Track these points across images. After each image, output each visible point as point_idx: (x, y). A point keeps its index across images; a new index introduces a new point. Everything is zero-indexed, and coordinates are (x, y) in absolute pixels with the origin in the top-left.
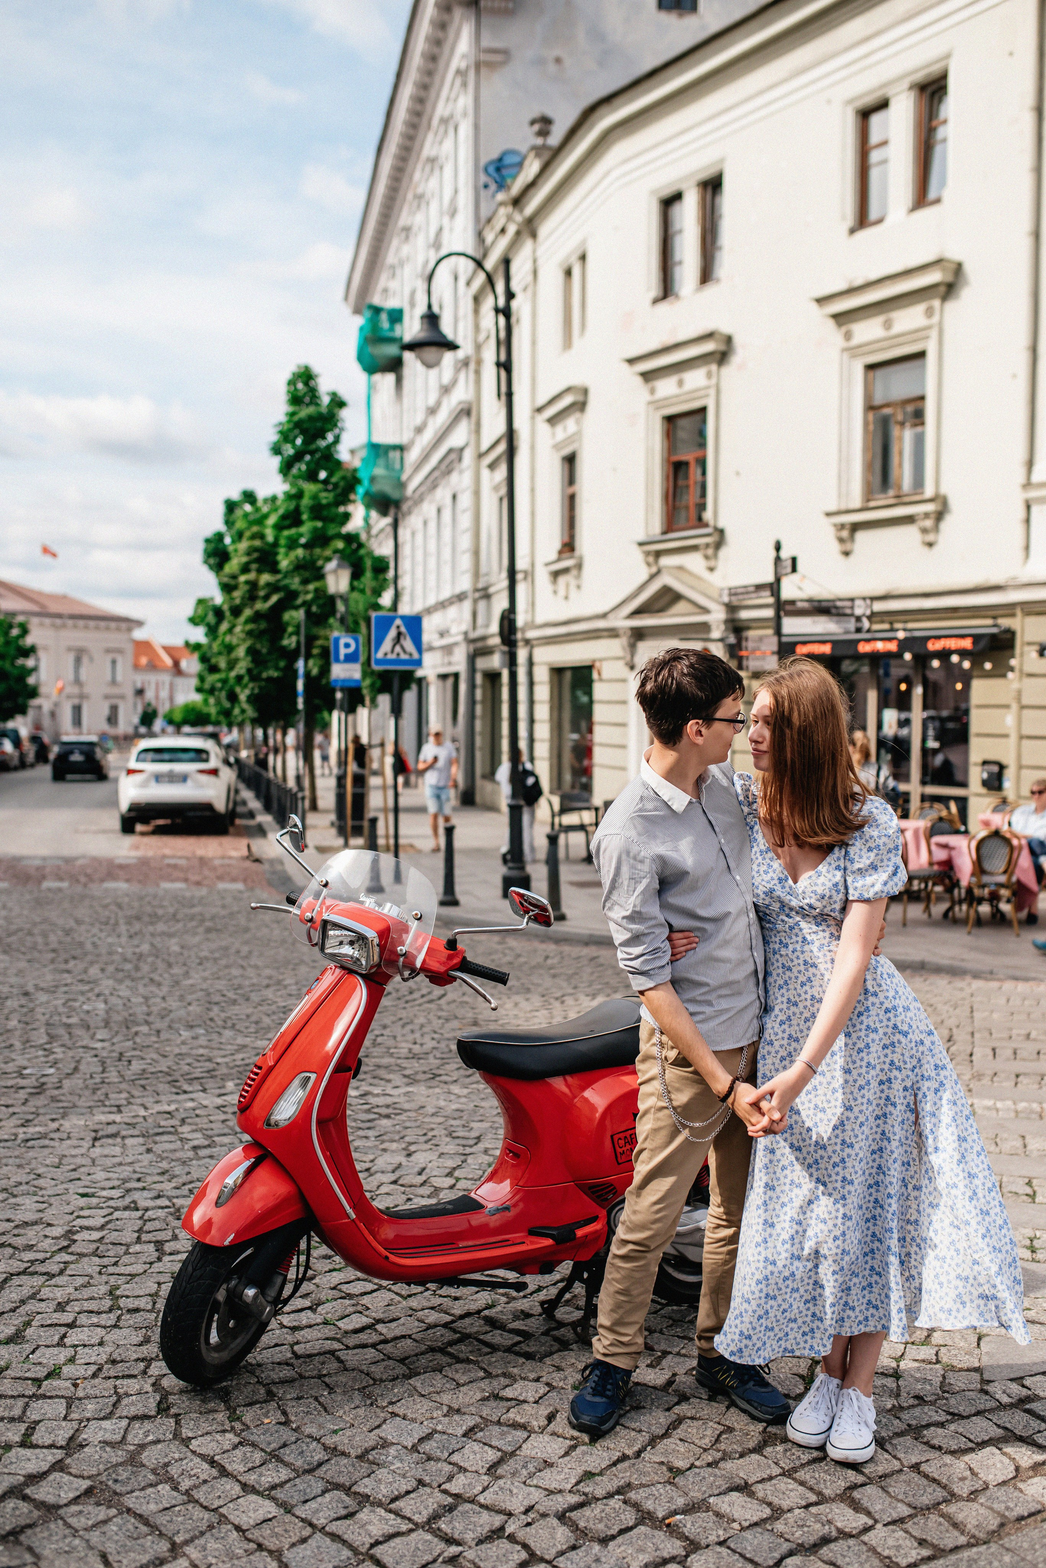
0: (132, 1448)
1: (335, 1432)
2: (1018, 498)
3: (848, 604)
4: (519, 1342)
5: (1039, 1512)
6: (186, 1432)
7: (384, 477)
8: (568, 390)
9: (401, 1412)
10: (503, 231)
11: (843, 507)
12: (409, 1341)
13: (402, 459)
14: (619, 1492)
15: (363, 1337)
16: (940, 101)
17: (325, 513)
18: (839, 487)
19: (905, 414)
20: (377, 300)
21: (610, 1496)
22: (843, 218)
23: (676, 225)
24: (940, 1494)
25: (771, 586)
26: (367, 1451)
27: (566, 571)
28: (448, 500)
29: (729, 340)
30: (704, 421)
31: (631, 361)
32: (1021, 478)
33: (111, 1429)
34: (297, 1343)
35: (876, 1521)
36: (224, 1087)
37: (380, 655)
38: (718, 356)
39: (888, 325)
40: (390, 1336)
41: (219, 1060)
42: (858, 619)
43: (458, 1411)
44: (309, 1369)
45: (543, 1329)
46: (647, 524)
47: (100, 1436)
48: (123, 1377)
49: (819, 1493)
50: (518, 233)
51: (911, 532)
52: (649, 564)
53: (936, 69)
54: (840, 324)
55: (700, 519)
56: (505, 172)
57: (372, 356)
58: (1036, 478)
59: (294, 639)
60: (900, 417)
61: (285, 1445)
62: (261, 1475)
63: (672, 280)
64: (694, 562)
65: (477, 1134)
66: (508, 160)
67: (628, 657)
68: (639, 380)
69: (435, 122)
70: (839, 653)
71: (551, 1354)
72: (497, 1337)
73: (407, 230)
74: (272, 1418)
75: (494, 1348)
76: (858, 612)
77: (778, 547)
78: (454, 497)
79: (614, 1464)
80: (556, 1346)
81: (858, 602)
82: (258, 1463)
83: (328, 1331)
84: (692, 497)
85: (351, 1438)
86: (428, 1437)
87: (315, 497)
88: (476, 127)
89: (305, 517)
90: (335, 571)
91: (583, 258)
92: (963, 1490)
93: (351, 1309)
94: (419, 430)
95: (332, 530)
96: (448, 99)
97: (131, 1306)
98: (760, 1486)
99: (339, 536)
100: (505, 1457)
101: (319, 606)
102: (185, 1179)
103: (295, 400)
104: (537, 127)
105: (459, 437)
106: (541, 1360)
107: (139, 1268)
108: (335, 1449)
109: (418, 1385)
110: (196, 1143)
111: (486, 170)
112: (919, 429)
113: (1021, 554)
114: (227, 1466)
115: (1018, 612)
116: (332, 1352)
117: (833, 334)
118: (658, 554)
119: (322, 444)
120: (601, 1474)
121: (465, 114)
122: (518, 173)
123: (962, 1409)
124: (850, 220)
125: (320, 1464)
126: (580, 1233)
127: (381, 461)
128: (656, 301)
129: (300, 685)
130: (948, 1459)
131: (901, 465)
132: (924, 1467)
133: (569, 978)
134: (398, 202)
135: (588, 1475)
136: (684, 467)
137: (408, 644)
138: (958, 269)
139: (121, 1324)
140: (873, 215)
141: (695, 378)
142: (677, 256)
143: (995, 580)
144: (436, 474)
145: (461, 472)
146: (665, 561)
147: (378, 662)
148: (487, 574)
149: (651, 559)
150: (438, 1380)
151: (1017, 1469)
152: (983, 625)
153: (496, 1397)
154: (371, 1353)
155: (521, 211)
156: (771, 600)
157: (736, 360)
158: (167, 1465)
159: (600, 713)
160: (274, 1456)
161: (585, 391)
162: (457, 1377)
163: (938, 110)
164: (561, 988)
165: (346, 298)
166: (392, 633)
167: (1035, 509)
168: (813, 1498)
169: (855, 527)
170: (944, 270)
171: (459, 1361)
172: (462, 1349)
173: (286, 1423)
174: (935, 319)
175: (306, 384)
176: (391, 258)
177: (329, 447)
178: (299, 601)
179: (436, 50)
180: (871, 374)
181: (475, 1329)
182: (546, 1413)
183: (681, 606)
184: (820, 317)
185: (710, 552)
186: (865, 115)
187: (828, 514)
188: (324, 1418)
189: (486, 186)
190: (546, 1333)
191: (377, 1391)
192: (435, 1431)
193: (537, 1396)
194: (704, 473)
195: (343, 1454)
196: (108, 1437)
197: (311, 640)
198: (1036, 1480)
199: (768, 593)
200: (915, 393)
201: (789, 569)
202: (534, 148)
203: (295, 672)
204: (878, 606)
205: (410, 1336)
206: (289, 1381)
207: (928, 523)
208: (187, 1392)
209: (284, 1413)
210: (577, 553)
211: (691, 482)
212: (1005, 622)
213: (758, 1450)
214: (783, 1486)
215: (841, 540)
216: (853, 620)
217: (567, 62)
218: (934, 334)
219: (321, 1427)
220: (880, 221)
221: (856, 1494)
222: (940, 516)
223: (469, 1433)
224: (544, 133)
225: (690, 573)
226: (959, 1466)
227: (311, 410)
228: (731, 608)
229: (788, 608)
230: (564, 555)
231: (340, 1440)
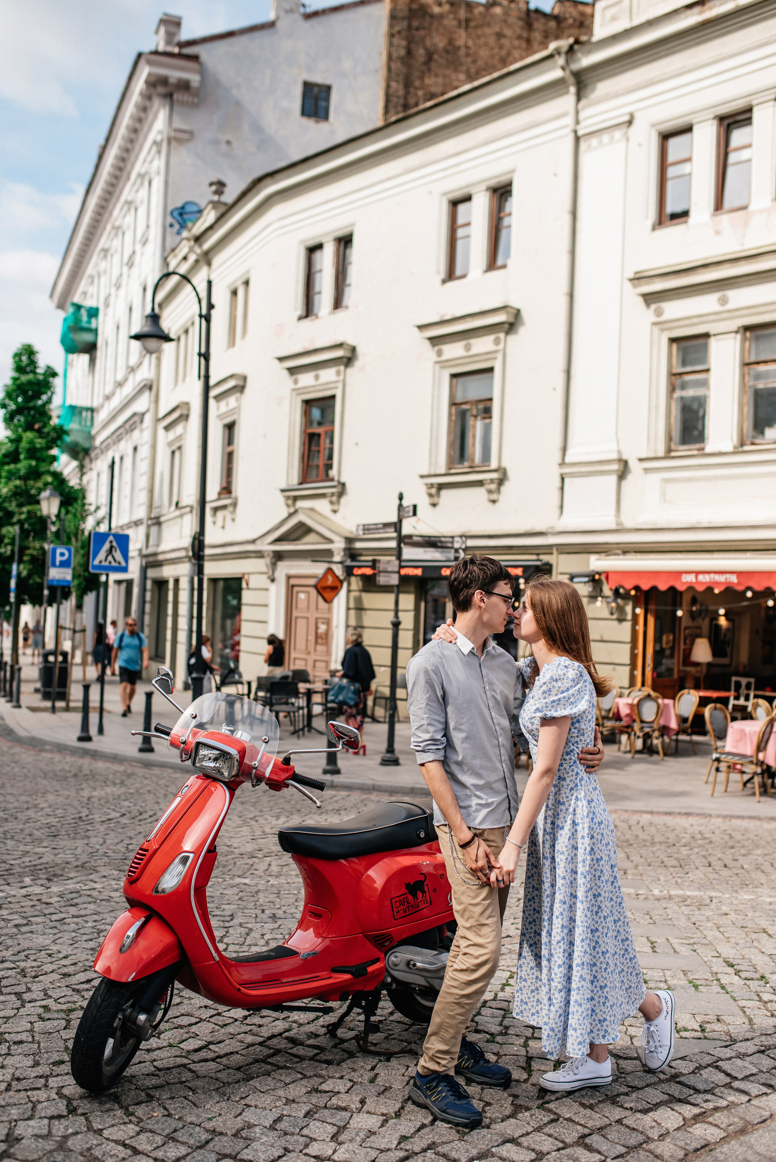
0: (58, 1139)
1: (210, 1119)
2: (556, 472)
3: (450, 540)
4: (317, 1054)
5: (706, 1145)
6: (96, 1126)
7: (78, 431)
8: (232, 376)
9: (253, 1103)
10: (185, 258)
11: (433, 472)
12: (238, 1056)
13: (92, 418)
14: (429, 1148)
15: (203, 1054)
16: (506, 200)
17: (38, 454)
18: (430, 457)
19: (478, 409)
20: (77, 299)
21: (424, 1150)
22: (438, 272)
23: (317, 267)
24: (641, 1138)
25: (394, 524)
26: (238, 1131)
27: (224, 507)
28: (130, 451)
29: (353, 349)
30: (333, 407)
31: (281, 359)
32: (558, 459)
33: (37, 1126)
34: (155, 1060)
35: (606, 1157)
36: (22, 882)
37: (96, 562)
38: (345, 360)
39: (468, 348)
40: (222, 1053)
41: (12, 862)
42: (457, 551)
43: (293, 1101)
44: (172, 1078)
45: (331, 1044)
46: (288, 476)
47: (30, 1132)
48: (31, 1089)
49: (563, 1142)
50: (197, 261)
51: (480, 493)
52: (288, 506)
53: (504, 179)
54: (434, 345)
55: (327, 475)
56: (185, 217)
57: (73, 340)
58: (568, 460)
59: (9, 548)
60: (474, 412)
61: (175, 1131)
62: (166, 1152)
63: (313, 305)
64: (322, 506)
65: (230, 913)
66: (189, 209)
67: (270, 573)
68: (286, 373)
69: (133, 176)
70: (428, 575)
71: (344, 1061)
72: (300, 1050)
73: (105, 251)
74: (158, 1113)
75: (301, 1058)
76: (457, 545)
77: (401, 497)
78: (135, 449)
79: (419, 1130)
80: (346, 1056)
81: (456, 539)
82: (160, 1144)
83: (174, 1051)
84: (321, 461)
85: (224, 1122)
86: (279, 1119)
87: (31, 442)
88: (166, 183)
89: (22, 457)
90: (48, 499)
91: (247, 283)
92: (654, 1134)
93: (187, 1036)
94: (108, 398)
95: (43, 468)
96: (145, 161)
97: (16, 1039)
98: (523, 1139)
99: (49, 472)
100: (342, 1129)
101: (30, 524)
102: (17, 949)
103: (20, 369)
104: (214, 188)
105: (142, 404)
106: (338, 1064)
107: (12, 1013)
108: (214, 1131)
109: (257, 1085)
110: (16, 922)
111: (172, 213)
112: (487, 421)
113: (557, 511)
114: (137, 1147)
115: (555, 551)
116: (184, 1066)
117: (429, 352)
118: (295, 499)
119: (40, 402)
120: (411, 1137)
121: (158, 173)
122: (198, 219)
123: (636, 1083)
124: (443, 274)
125: (207, 1142)
126: (370, 969)
127: (77, 419)
128: (300, 318)
129: (13, 584)
130: (639, 1115)
131: (474, 445)
132: (625, 1121)
133: (254, 805)
134: (99, 231)
135: (404, 1138)
136: (316, 438)
137: (118, 555)
138: (518, 313)
139: (12, 1052)
140: (458, 272)
141: (328, 375)
142: (317, 289)
143: (539, 528)
144: (122, 430)
145: (142, 431)
146: (300, 504)
147: (95, 567)
148: (159, 507)
149: (290, 502)
150: (270, 1082)
151: (684, 1119)
152: (530, 559)
153: (317, 1091)
154: (212, 1065)
155: (200, 246)
156: (395, 535)
157: (358, 364)
158: (89, 1149)
159: (246, 612)
160: (171, 1138)
161: (245, 378)
162: (282, 1078)
163: (504, 207)
164: (251, 812)
165: (51, 296)
166: (107, 546)
167: (567, 480)
168: (561, 1145)
169: (441, 487)
170: (508, 313)
171: (279, 1068)
172: (278, 1059)
173: (169, 1115)
174: (501, 346)
175: (29, 358)
176: (90, 270)
177: (44, 405)
178: (15, 519)
179: (138, 126)
180: (454, 380)
181: (283, 1046)
182: (358, 1099)
183: (311, 537)
184: (420, 339)
185: (334, 499)
186: (455, 204)
187: (422, 477)
188: (196, 1111)
189: (171, 226)
190: (335, 1046)
191: (228, 1090)
192: (283, 1115)
193: (347, 1088)
194: (332, 442)
195: (221, 1134)
196: (37, 1131)
197: (23, 549)
198: (698, 1125)
199: (393, 530)
200: (486, 396)
201: (411, 513)
202: (212, 202)
203: (9, 573)
204: (471, 543)
205: (237, 1053)
206: (160, 1087)
207: (493, 487)
208: (85, 1098)
209: (165, 1108)
210: (233, 495)
211: (322, 448)
212: (545, 558)
213: (513, 1116)
214: (537, 1138)
215: (431, 495)
216: (453, 551)
217: (235, 144)
218: (500, 356)
219: (198, 1116)
220: (464, 276)
221: (588, 1140)
222: (501, 482)
223: (307, 1114)
224: (219, 193)
225: (319, 514)
226: (647, 1119)
227: (31, 376)
228: (349, 540)
229: (407, 540)
230: (223, 496)
231: (217, 1124)
